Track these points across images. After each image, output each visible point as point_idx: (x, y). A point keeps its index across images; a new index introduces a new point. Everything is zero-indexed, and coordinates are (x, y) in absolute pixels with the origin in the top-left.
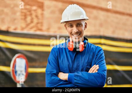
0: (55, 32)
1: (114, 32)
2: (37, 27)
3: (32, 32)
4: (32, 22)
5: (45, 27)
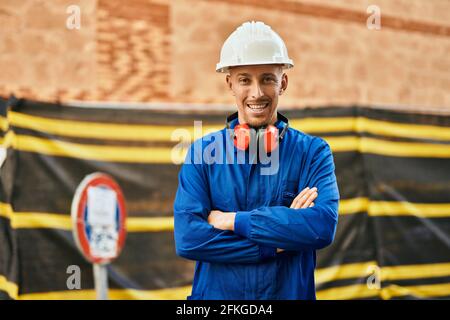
0: (209, 101)
1: (405, 93)
2: (151, 87)
3: (134, 103)
4: (134, 72)
5: (174, 89)
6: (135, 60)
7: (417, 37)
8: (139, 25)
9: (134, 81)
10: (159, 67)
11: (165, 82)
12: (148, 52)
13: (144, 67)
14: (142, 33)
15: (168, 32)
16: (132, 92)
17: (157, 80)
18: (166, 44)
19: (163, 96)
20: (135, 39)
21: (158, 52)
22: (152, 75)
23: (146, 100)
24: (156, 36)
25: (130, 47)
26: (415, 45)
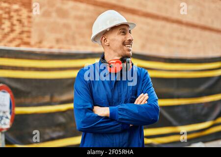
0: (51, 48)
1: (143, 47)
2: (21, 39)
3: (12, 47)
4: (12, 31)
5: (34, 40)
6: (13, 25)
7: (149, 20)
8: (16, 7)
9: (12, 36)
10: (26, 29)
11: (29, 37)
12: (20, 21)
13: (18, 28)
14: (17, 11)
15: (31, 11)
16: (11, 41)
17: (24, 36)
18: (29, 17)
19: (27, 44)
20: (12, 14)
21: (25, 21)
22: (22, 33)
23: (18, 46)
24: (24, 12)
25: (10, 18)
26: (148, 24)
